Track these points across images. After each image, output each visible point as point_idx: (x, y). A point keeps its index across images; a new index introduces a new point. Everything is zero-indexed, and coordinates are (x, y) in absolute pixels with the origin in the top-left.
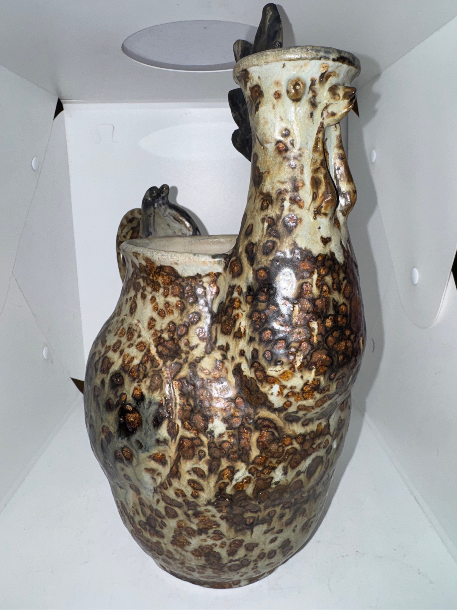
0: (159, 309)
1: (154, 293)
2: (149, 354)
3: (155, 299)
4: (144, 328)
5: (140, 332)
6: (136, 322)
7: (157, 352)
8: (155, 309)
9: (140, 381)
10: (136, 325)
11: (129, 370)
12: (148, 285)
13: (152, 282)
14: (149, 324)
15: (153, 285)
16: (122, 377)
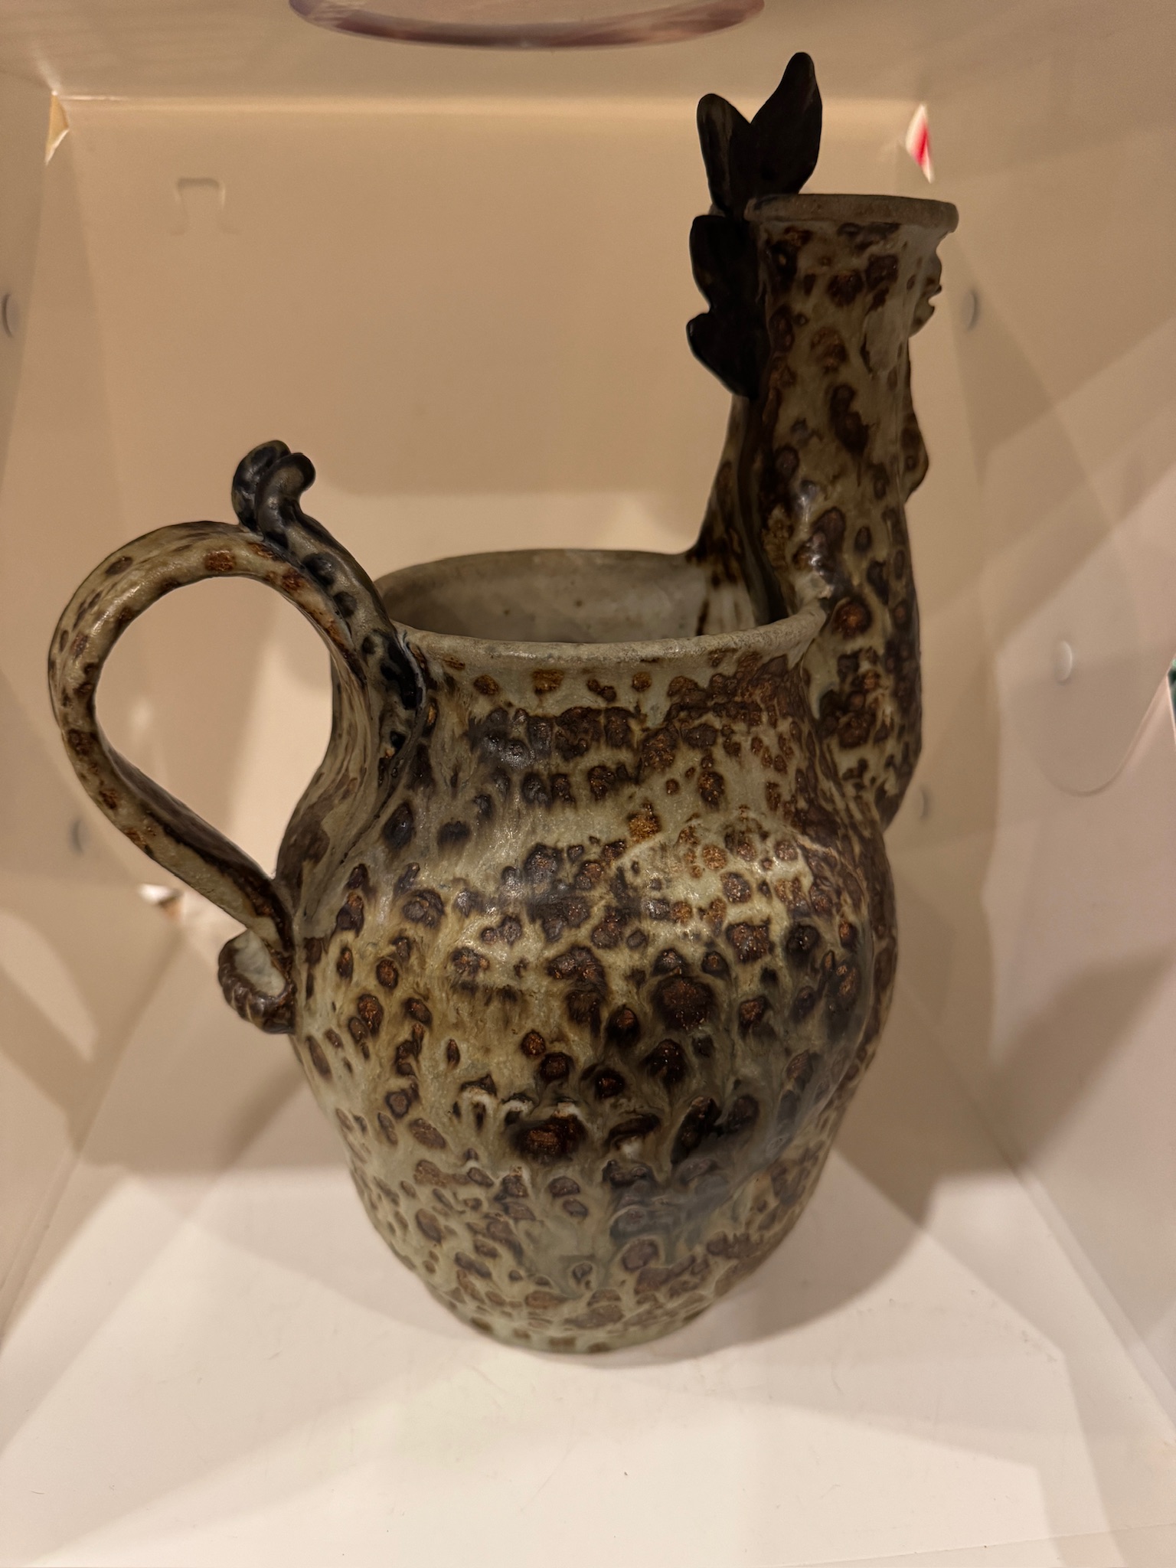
0: (773, 756)
1: (754, 729)
2: (808, 852)
3: (761, 741)
4: (763, 814)
5: (760, 827)
6: (736, 813)
7: (813, 840)
8: (767, 762)
9: (839, 906)
10: (741, 820)
11: (810, 905)
12: (734, 718)
13: (742, 708)
14: (769, 798)
15: (744, 714)
16: (809, 927)
